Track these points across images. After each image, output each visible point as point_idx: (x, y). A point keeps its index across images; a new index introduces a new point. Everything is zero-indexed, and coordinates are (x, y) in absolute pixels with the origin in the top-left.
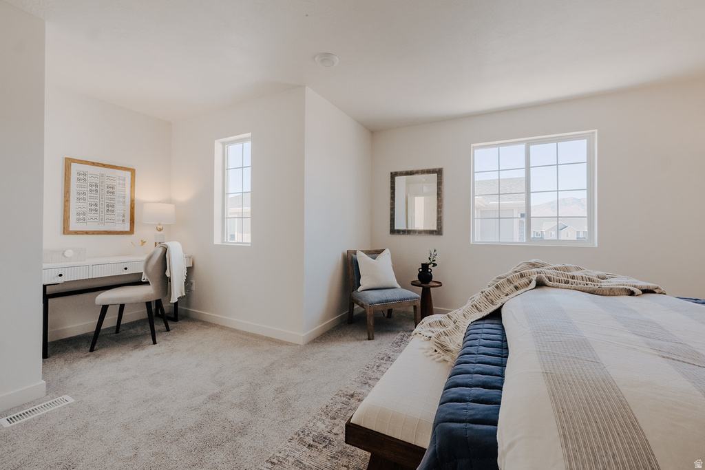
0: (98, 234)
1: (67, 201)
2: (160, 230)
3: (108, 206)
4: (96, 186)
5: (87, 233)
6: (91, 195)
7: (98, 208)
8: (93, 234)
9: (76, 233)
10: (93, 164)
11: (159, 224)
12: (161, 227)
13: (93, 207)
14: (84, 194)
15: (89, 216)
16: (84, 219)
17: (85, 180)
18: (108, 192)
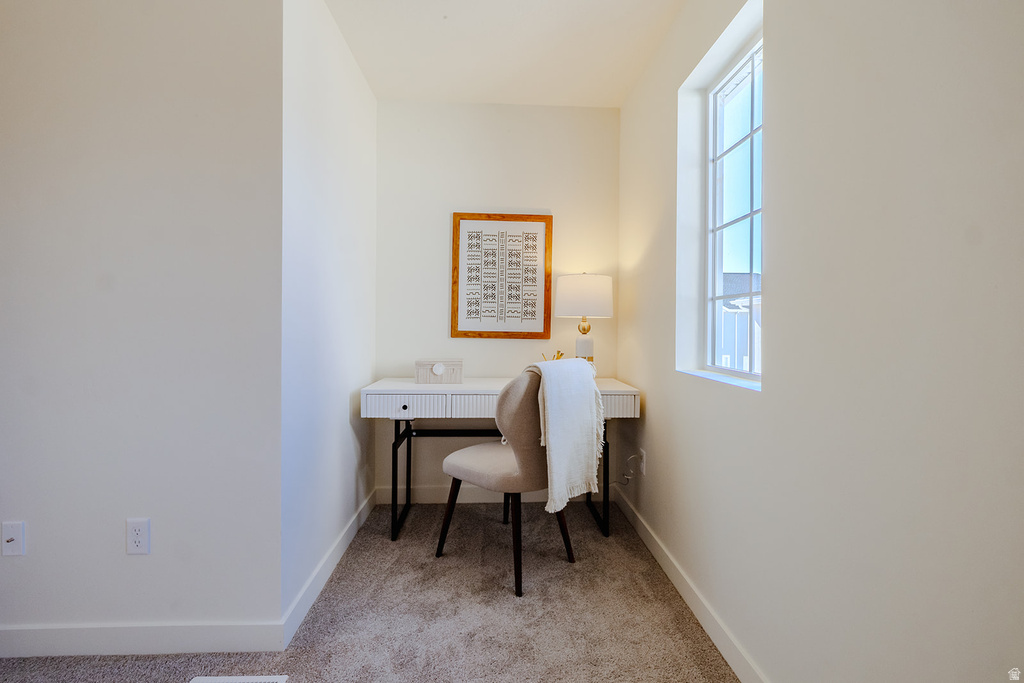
0: (496, 337)
1: (455, 282)
2: (585, 331)
3: (510, 288)
4: (494, 254)
5: (480, 335)
6: (487, 271)
7: (496, 292)
8: (489, 337)
9: (466, 334)
10: (489, 217)
11: (584, 320)
12: (585, 325)
13: (490, 292)
14: (478, 270)
15: (484, 306)
16: (477, 312)
17: (478, 246)
18: (511, 263)
